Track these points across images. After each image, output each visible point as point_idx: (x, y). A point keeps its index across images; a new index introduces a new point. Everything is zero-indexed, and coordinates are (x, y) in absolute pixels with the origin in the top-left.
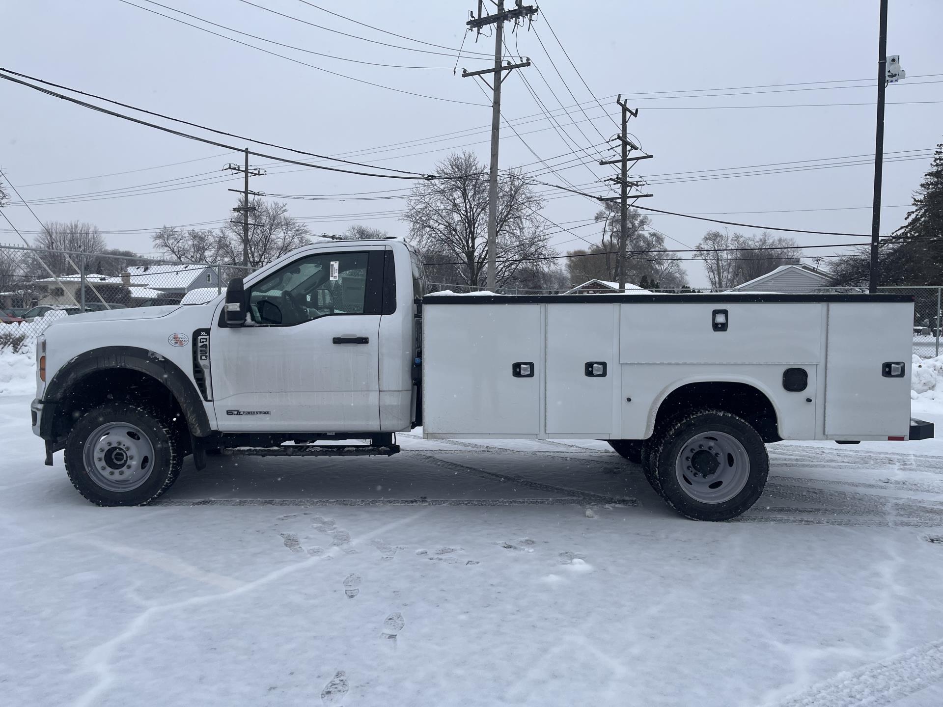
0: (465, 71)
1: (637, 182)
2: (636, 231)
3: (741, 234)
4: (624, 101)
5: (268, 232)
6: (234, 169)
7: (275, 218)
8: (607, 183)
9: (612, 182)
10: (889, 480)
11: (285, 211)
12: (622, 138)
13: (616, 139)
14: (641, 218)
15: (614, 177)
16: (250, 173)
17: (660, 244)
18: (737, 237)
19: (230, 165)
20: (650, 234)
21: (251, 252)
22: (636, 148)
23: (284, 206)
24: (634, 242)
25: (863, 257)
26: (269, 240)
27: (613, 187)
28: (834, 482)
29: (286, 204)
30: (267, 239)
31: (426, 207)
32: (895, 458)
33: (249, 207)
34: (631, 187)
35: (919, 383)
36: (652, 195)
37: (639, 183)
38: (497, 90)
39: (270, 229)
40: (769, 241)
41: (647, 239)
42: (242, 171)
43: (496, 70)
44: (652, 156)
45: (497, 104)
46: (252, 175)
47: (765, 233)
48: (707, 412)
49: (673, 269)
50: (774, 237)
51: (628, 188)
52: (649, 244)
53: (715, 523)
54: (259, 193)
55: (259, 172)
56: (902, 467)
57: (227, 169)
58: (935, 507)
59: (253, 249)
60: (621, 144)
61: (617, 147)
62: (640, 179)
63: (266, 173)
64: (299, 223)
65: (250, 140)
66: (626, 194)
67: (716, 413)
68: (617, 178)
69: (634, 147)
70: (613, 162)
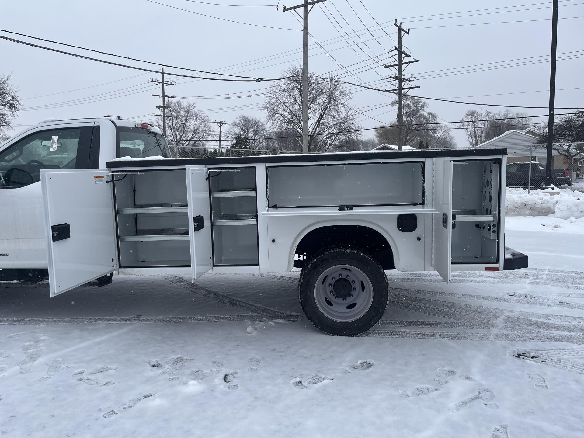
0: (285, 7)
1: (409, 78)
2: (418, 112)
3: (491, 111)
4: (399, 24)
5: (185, 121)
6: (155, 81)
7: (188, 112)
8: (389, 80)
9: (392, 79)
10: (515, 293)
11: (195, 107)
12: (399, 49)
13: (394, 50)
14: (422, 103)
15: (393, 76)
16: (165, 84)
17: (434, 120)
18: (488, 113)
19: (152, 79)
20: (428, 113)
21: (175, 134)
22: (408, 56)
23: (194, 104)
24: (418, 119)
25: (561, 123)
26: (185, 126)
27: (393, 82)
28: (469, 295)
29: (195, 103)
30: (184, 126)
31: (277, 101)
32: (531, 273)
33: (165, 105)
34: (405, 82)
35: (577, 211)
36: (419, 87)
37: (411, 79)
38: (306, 19)
39: (186, 120)
40: (510, 116)
41: (426, 117)
42: (161, 83)
43: (304, 5)
44: (418, 61)
45: (306, 28)
46: (167, 85)
47: (507, 111)
48: (338, 250)
49: (446, 136)
50: (513, 112)
51: (403, 83)
52: (427, 120)
53: (347, 337)
54: (171, 96)
55: (171, 83)
56: (533, 281)
57: (151, 82)
58: (539, 320)
59: (176, 132)
60: (398, 53)
61: (395, 55)
62: (410, 77)
63: (175, 83)
64: (204, 115)
65: (129, 58)
66: (402, 87)
67: (345, 251)
68: (395, 76)
69: (407, 55)
70: (393, 66)
